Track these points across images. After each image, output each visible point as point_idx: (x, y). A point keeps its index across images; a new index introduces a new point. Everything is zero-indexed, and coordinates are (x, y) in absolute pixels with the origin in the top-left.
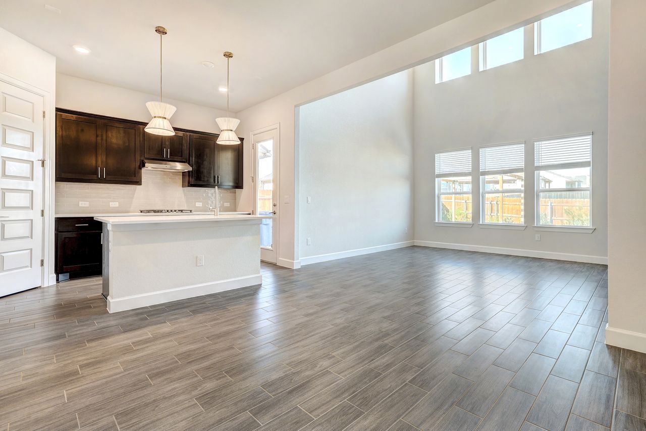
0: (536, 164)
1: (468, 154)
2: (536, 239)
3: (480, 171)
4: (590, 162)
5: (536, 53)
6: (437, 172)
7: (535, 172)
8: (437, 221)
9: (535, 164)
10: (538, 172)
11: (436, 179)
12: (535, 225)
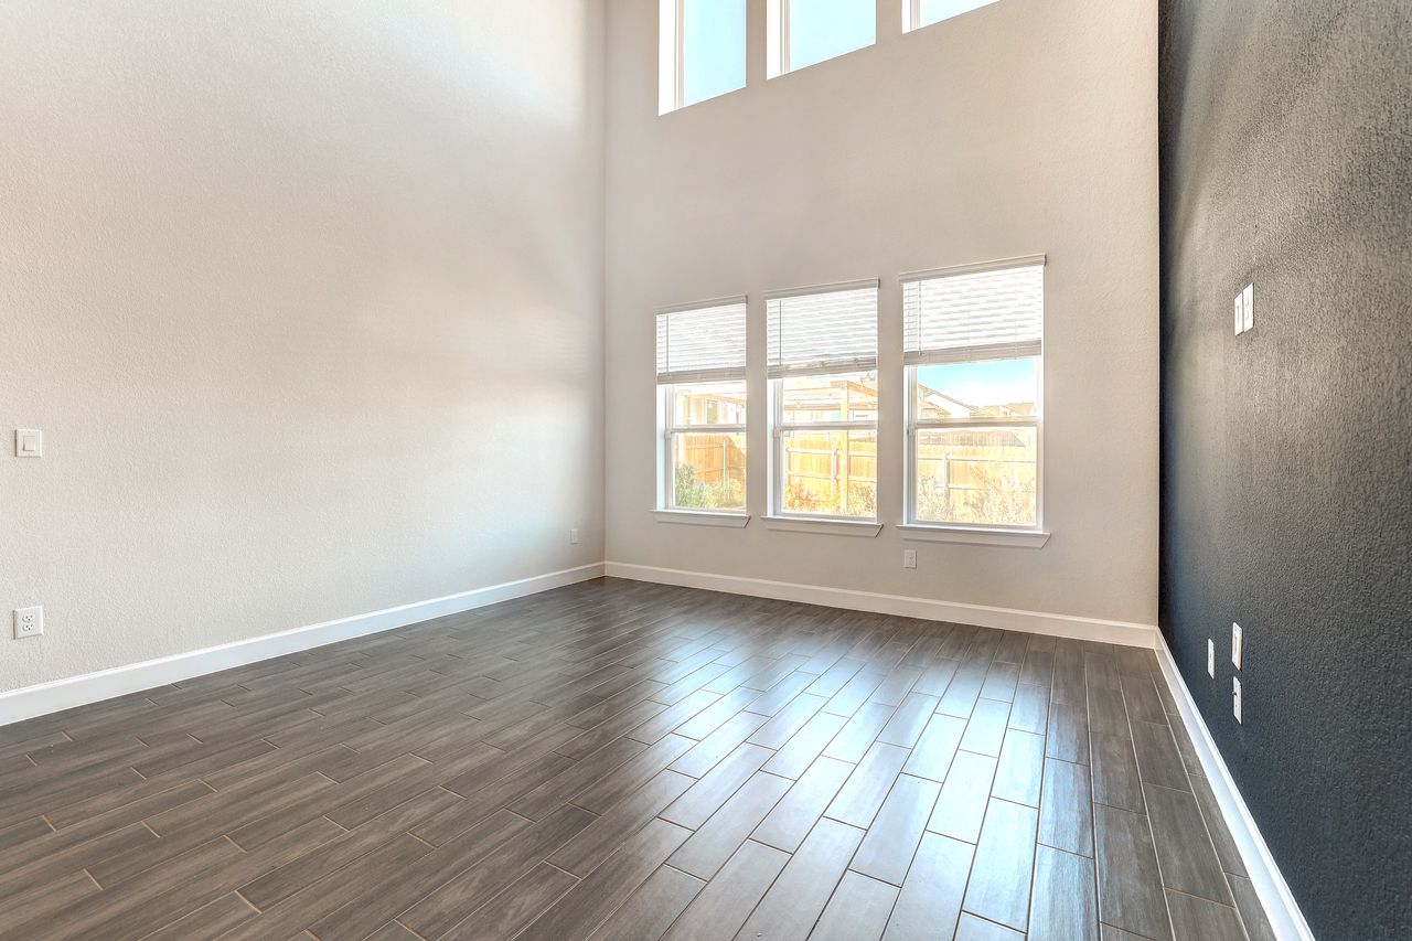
0: (907, 347)
1: (736, 314)
2: (907, 563)
3: (769, 364)
4: (1039, 342)
5: (906, 29)
6: (661, 367)
7: (906, 369)
8: (660, 507)
9: (905, 346)
10: (912, 368)
11: (661, 389)
12: (905, 524)
